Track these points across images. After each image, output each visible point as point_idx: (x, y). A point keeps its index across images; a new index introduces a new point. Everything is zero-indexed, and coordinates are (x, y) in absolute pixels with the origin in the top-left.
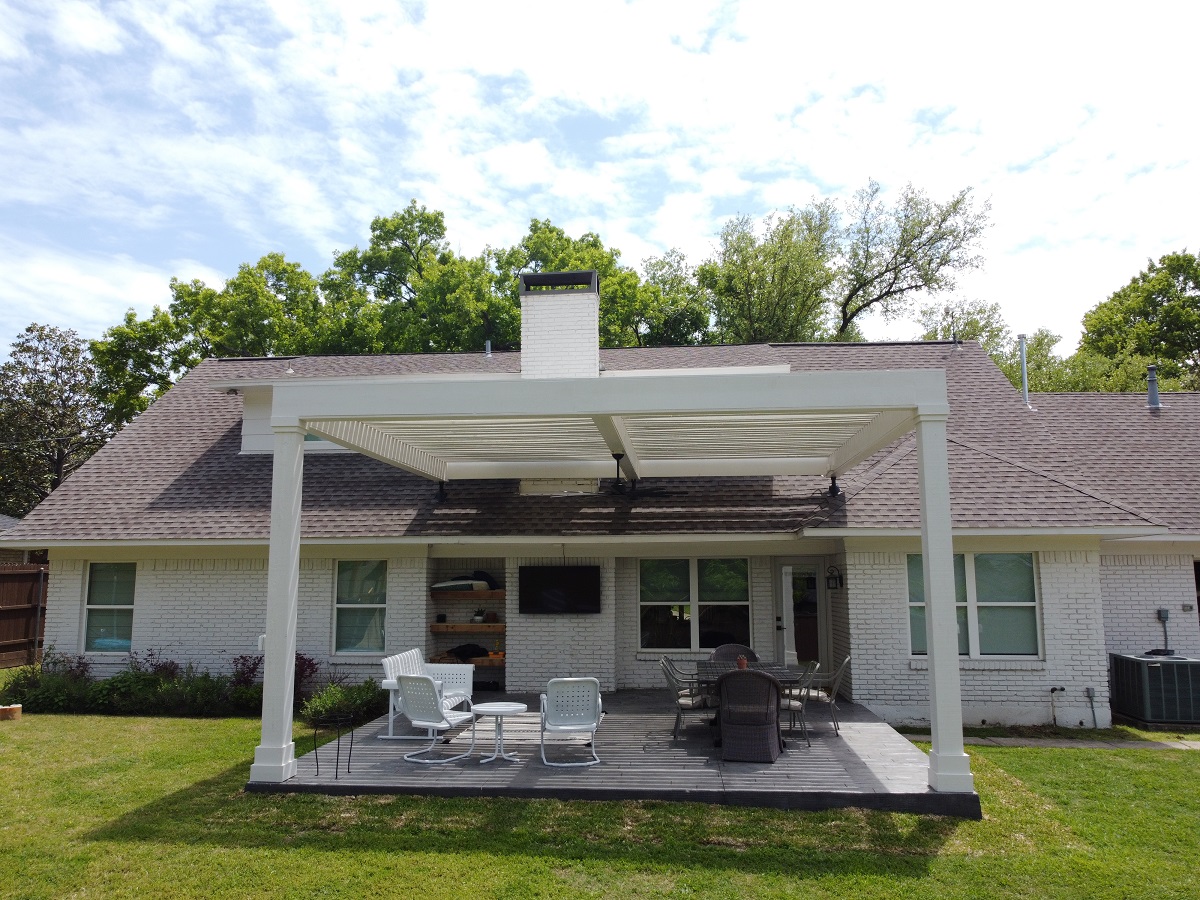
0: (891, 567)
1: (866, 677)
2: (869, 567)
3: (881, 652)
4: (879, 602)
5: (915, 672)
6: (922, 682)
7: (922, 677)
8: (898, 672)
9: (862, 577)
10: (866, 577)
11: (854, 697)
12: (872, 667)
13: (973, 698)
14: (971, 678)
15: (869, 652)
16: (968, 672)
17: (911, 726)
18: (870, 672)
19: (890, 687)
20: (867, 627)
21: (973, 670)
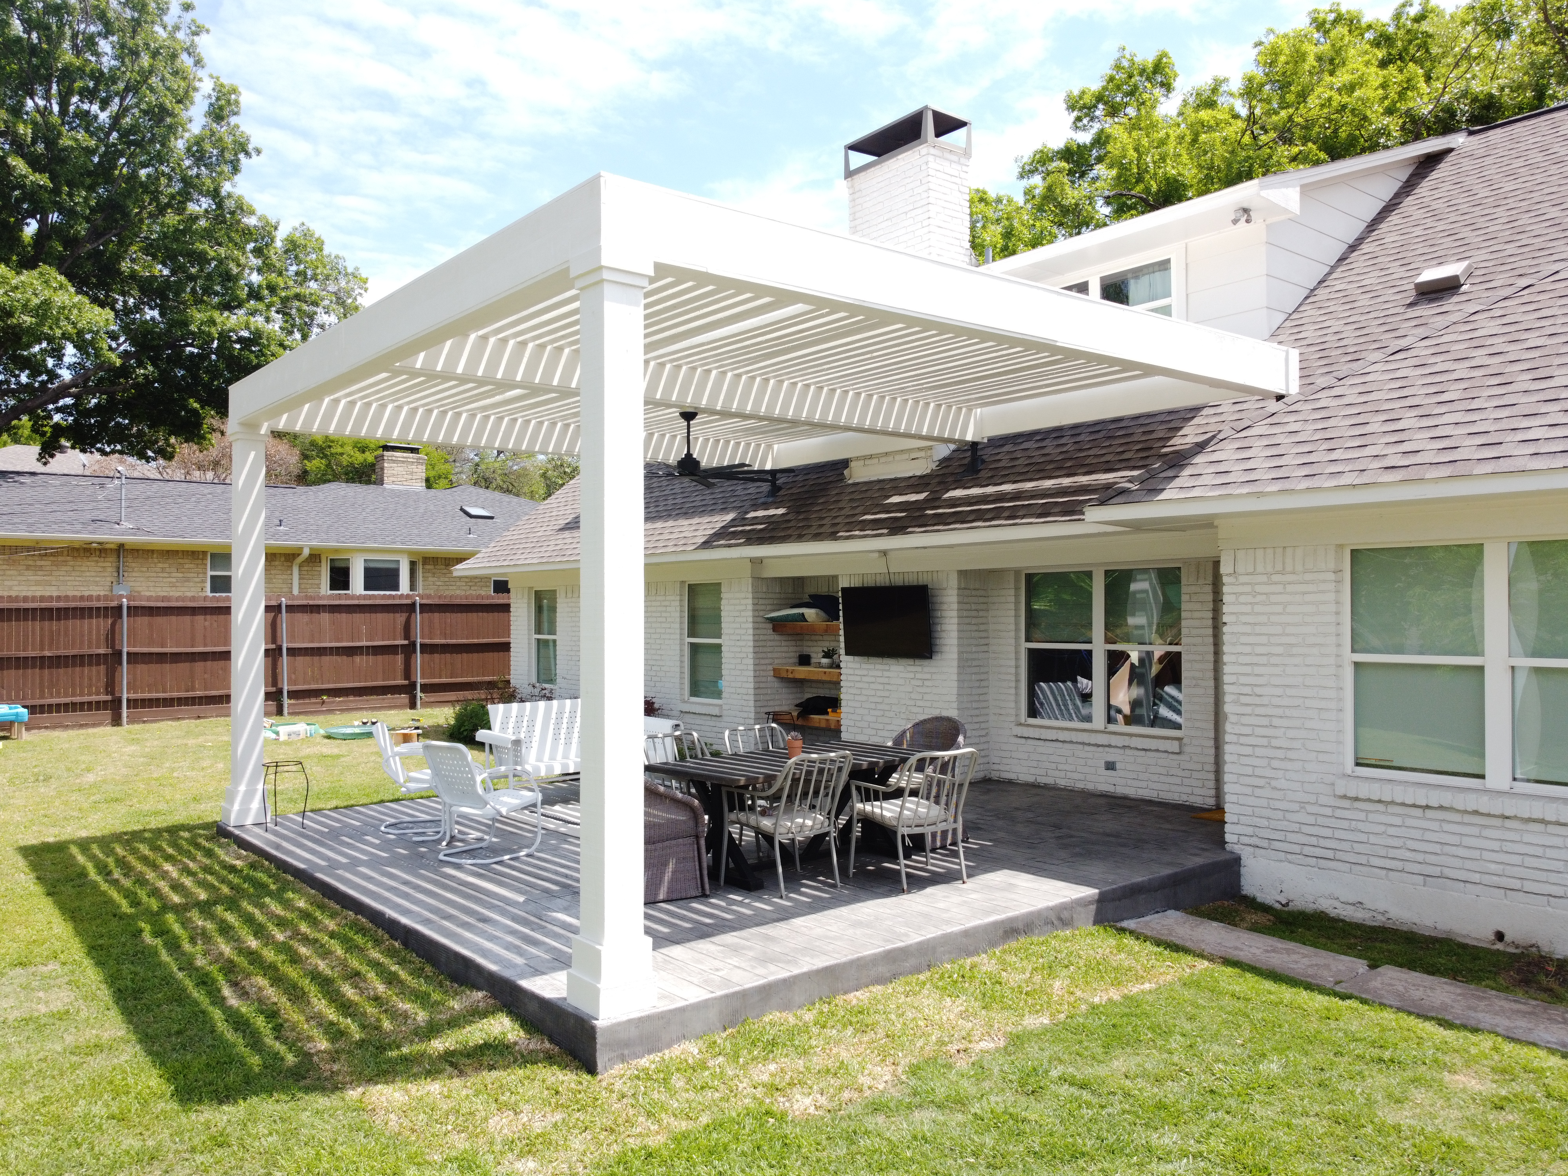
0: (1308, 577)
1: (1251, 801)
2: (1264, 578)
3: (1280, 754)
4: (1279, 650)
5: (1346, 803)
6: (1361, 826)
7: (1362, 816)
8: (1312, 799)
9: (1249, 599)
10: (1259, 598)
11: (1228, 837)
12: (1261, 782)
13: (1476, 877)
14: (1475, 831)
15: (1259, 752)
16: (1467, 818)
17: (1333, 913)
18: (1258, 792)
19: (1295, 827)
20: (1257, 700)
21: (1476, 813)
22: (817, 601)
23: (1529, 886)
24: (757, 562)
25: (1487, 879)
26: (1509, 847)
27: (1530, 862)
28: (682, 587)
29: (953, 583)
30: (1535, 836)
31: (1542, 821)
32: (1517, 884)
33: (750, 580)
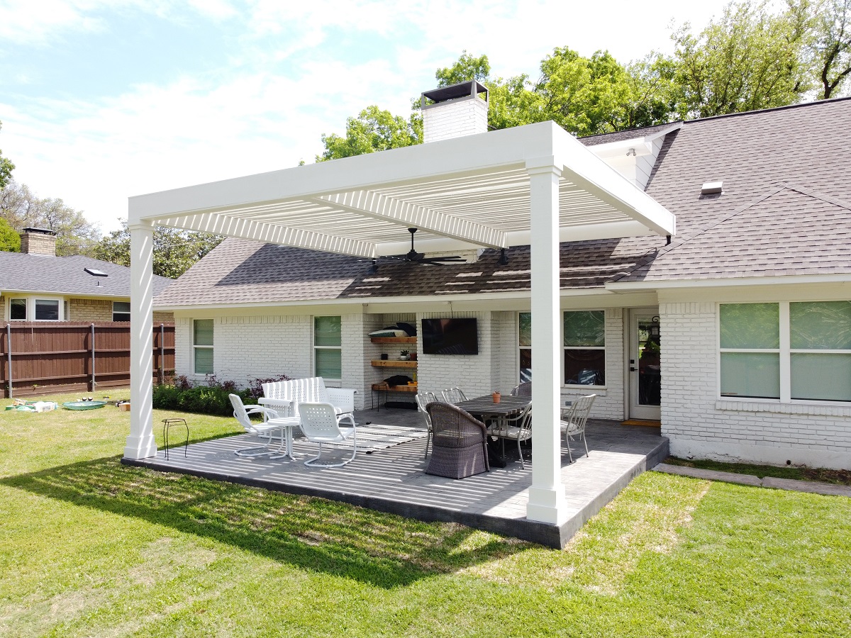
0: (702, 316)
1: (674, 414)
2: (681, 316)
3: (689, 393)
4: (688, 347)
5: (720, 412)
6: (727, 422)
7: (728, 417)
8: (704, 411)
9: (673, 325)
10: (678, 325)
11: (662, 431)
12: (680, 405)
13: (779, 439)
14: (778, 420)
15: (678, 392)
16: (775, 415)
17: (714, 460)
18: (677, 410)
19: (696, 424)
20: (677, 370)
21: (780, 413)
22: (401, 326)
23: (800, 441)
24: (365, 305)
25: (783, 440)
26: (792, 426)
27: (801, 431)
28: (311, 318)
29: (489, 316)
30: (803, 420)
31: (808, 415)
32: (796, 441)
33: (362, 315)
